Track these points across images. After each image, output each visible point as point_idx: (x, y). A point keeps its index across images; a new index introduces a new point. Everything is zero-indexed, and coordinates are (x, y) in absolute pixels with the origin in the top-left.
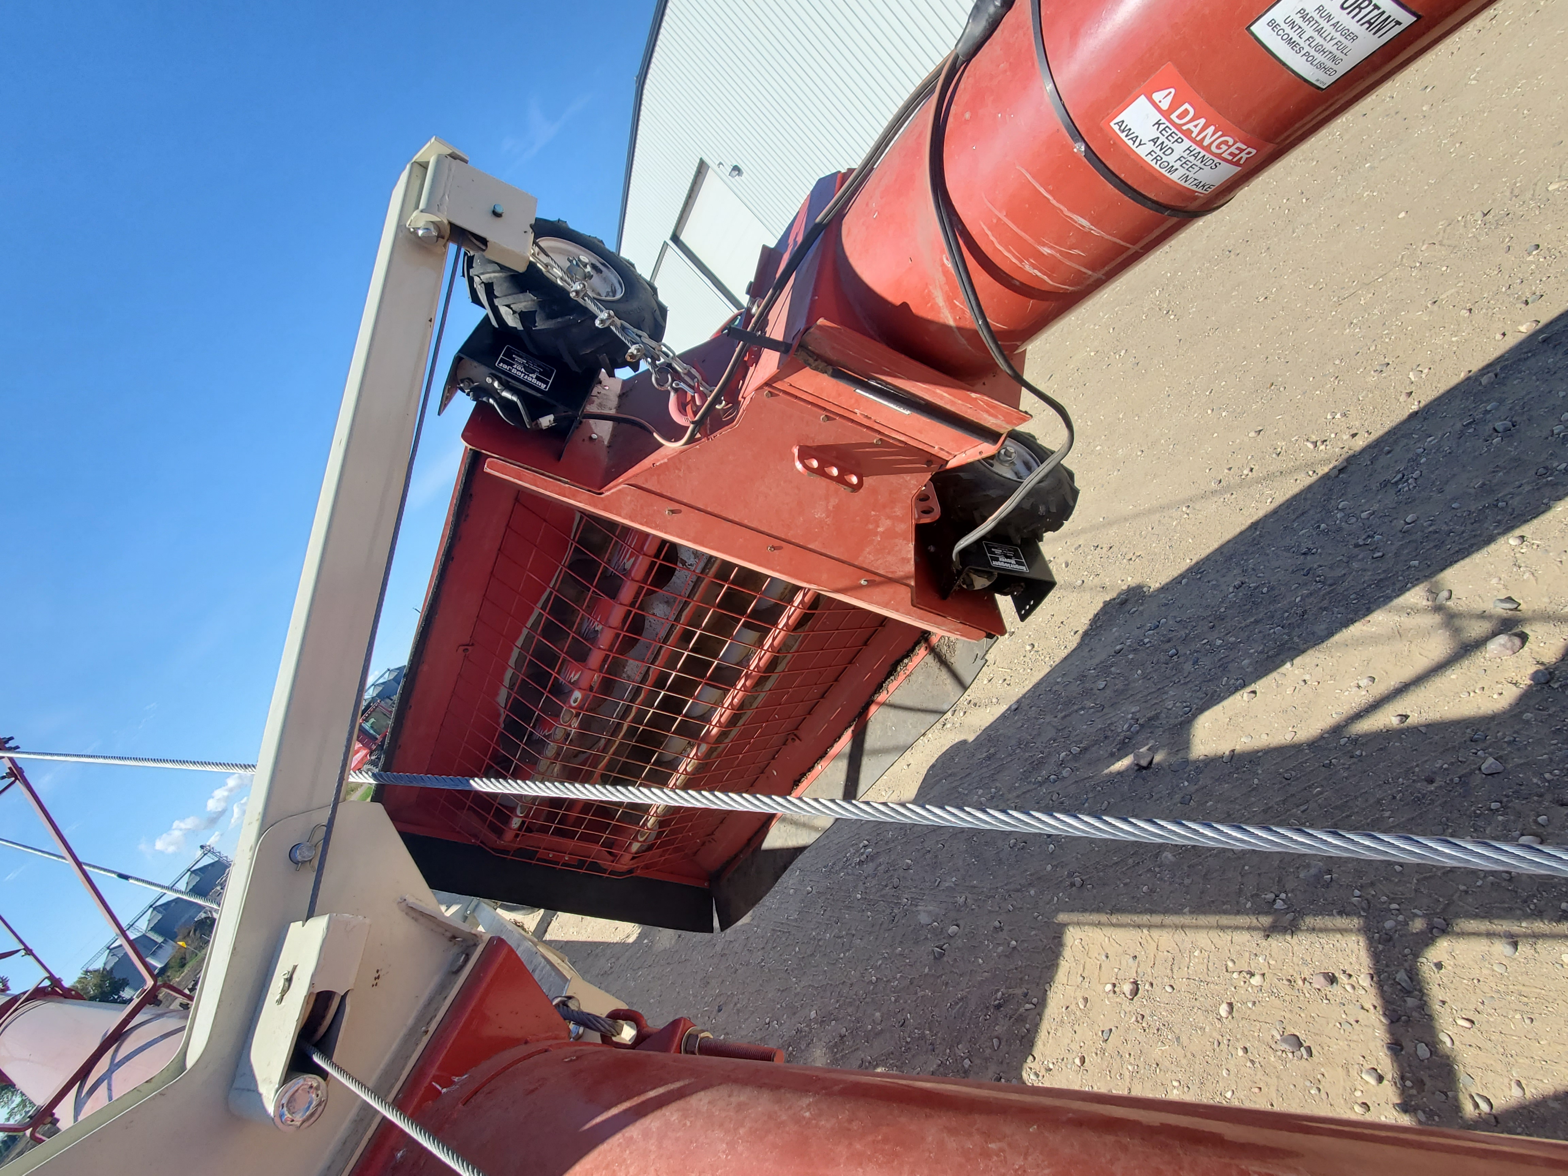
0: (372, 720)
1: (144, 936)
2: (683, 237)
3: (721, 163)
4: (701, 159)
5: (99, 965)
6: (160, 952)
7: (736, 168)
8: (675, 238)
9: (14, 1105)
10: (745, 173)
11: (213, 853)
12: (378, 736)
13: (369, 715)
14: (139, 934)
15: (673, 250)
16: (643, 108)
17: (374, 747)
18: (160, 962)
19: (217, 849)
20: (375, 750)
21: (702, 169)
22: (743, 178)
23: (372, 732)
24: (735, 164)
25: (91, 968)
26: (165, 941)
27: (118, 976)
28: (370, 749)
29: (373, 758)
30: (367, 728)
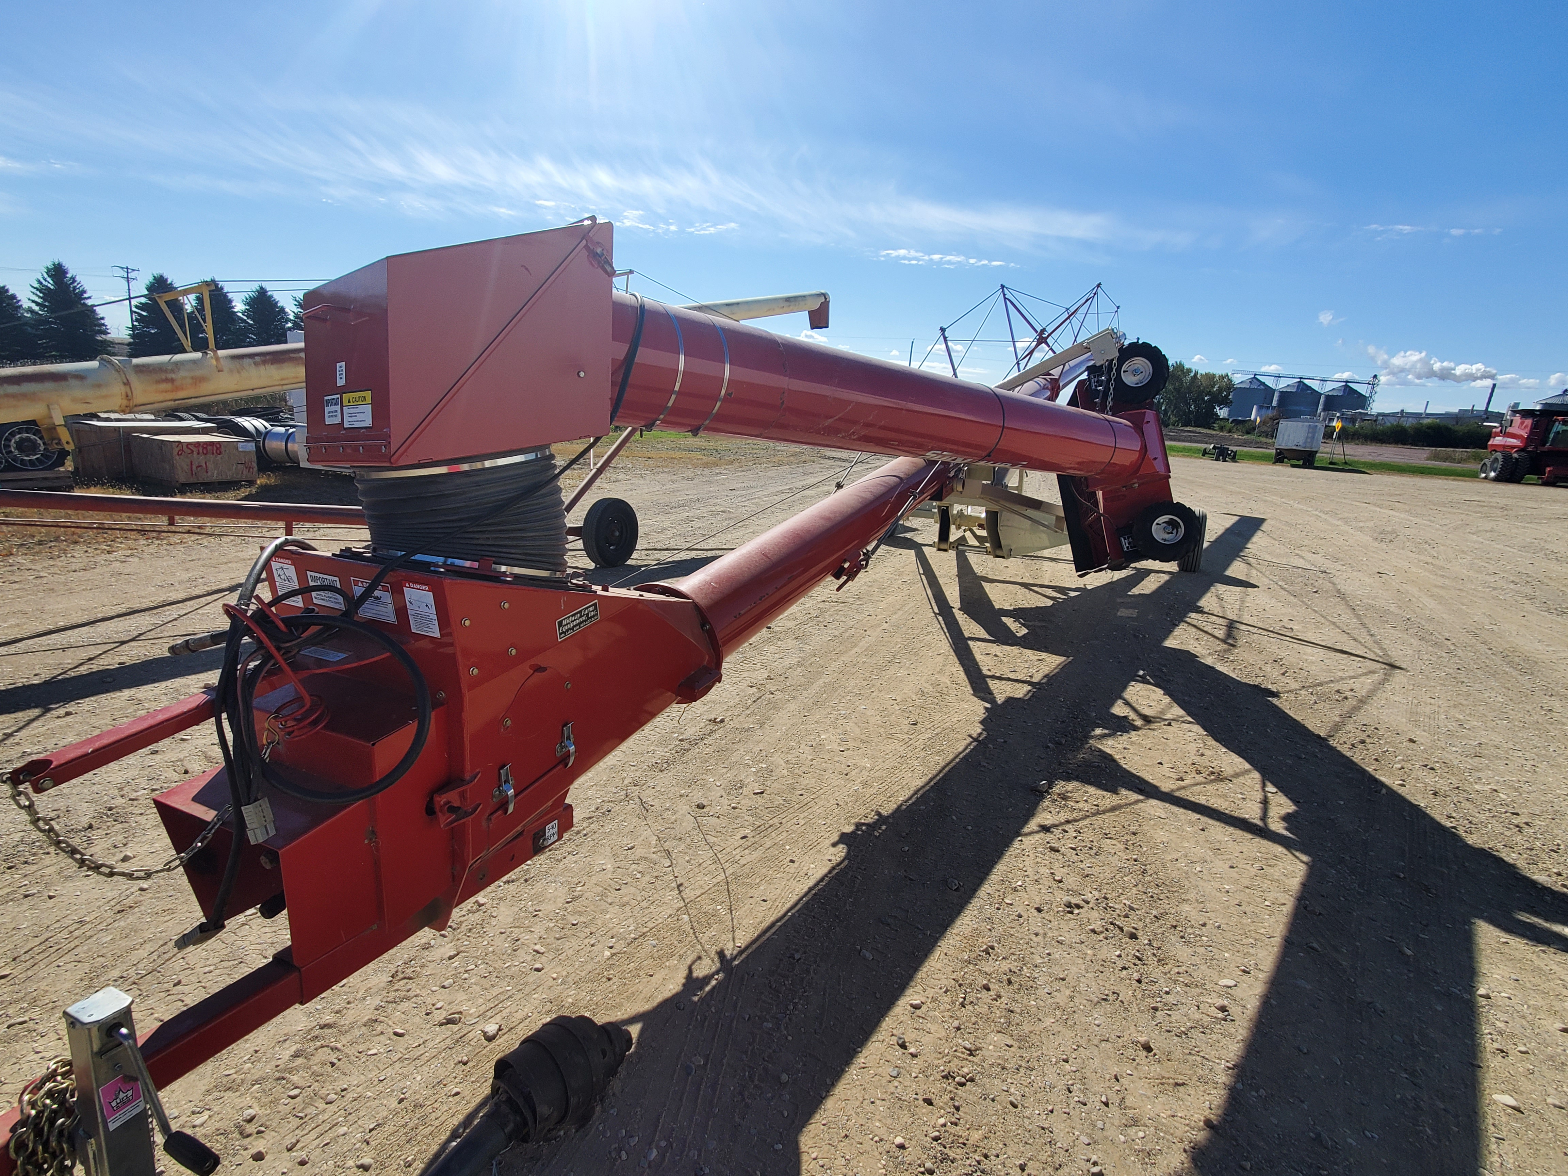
1: (1273, 391)
17: (1530, 449)
20: (1526, 452)
28: (1526, 447)
29: (1515, 455)
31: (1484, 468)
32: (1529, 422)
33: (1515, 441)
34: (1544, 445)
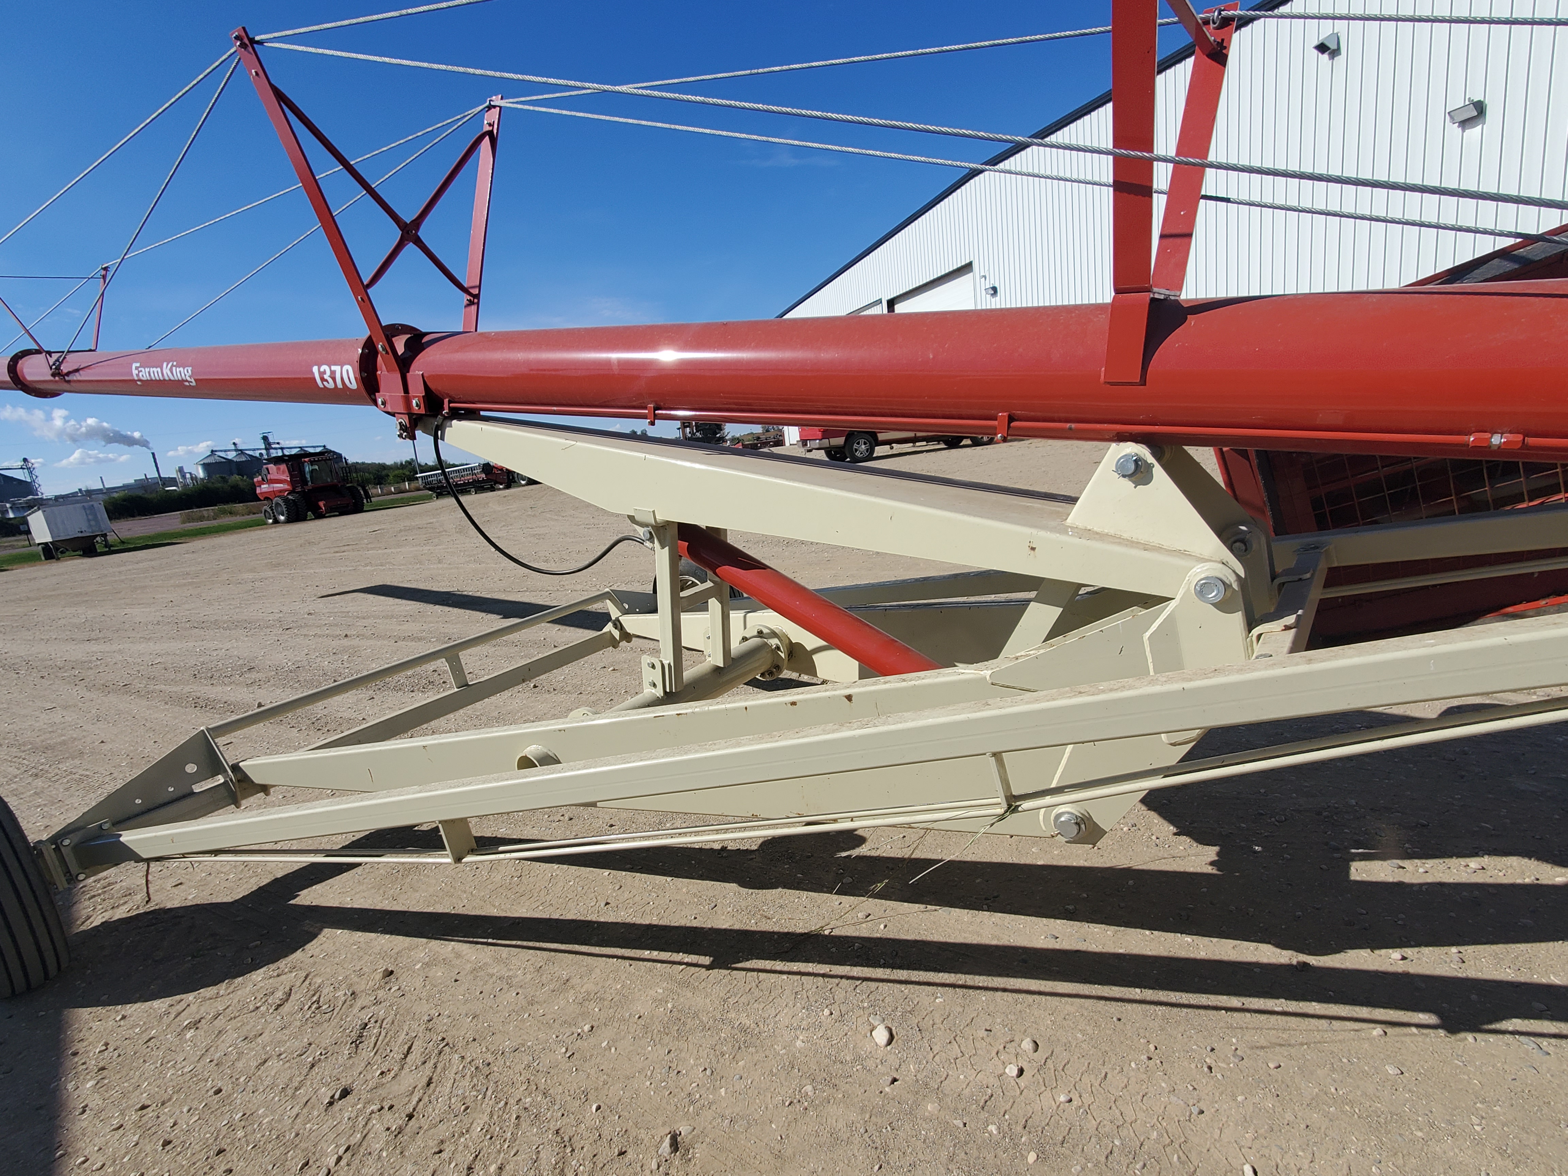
0: (317, 467)
3: (984, 276)
4: (971, 262)
7: (995, 289)
8: (892, 303)
10: (998, 298)
11: (31, 473)
12: (310, 483)
13: (319, 460)
15: (883, 310)
17: (299, 489)
20: (297, 493)
21: (967, 268)
22: (993, 300)
23: (308, 476)
24: (997, 285)
28: (294, 489)
29: (290, 497)
30: (307, 469)
31: (267, 515)
32: (283, 467)
33: (282, 485)
34: (307, 485)
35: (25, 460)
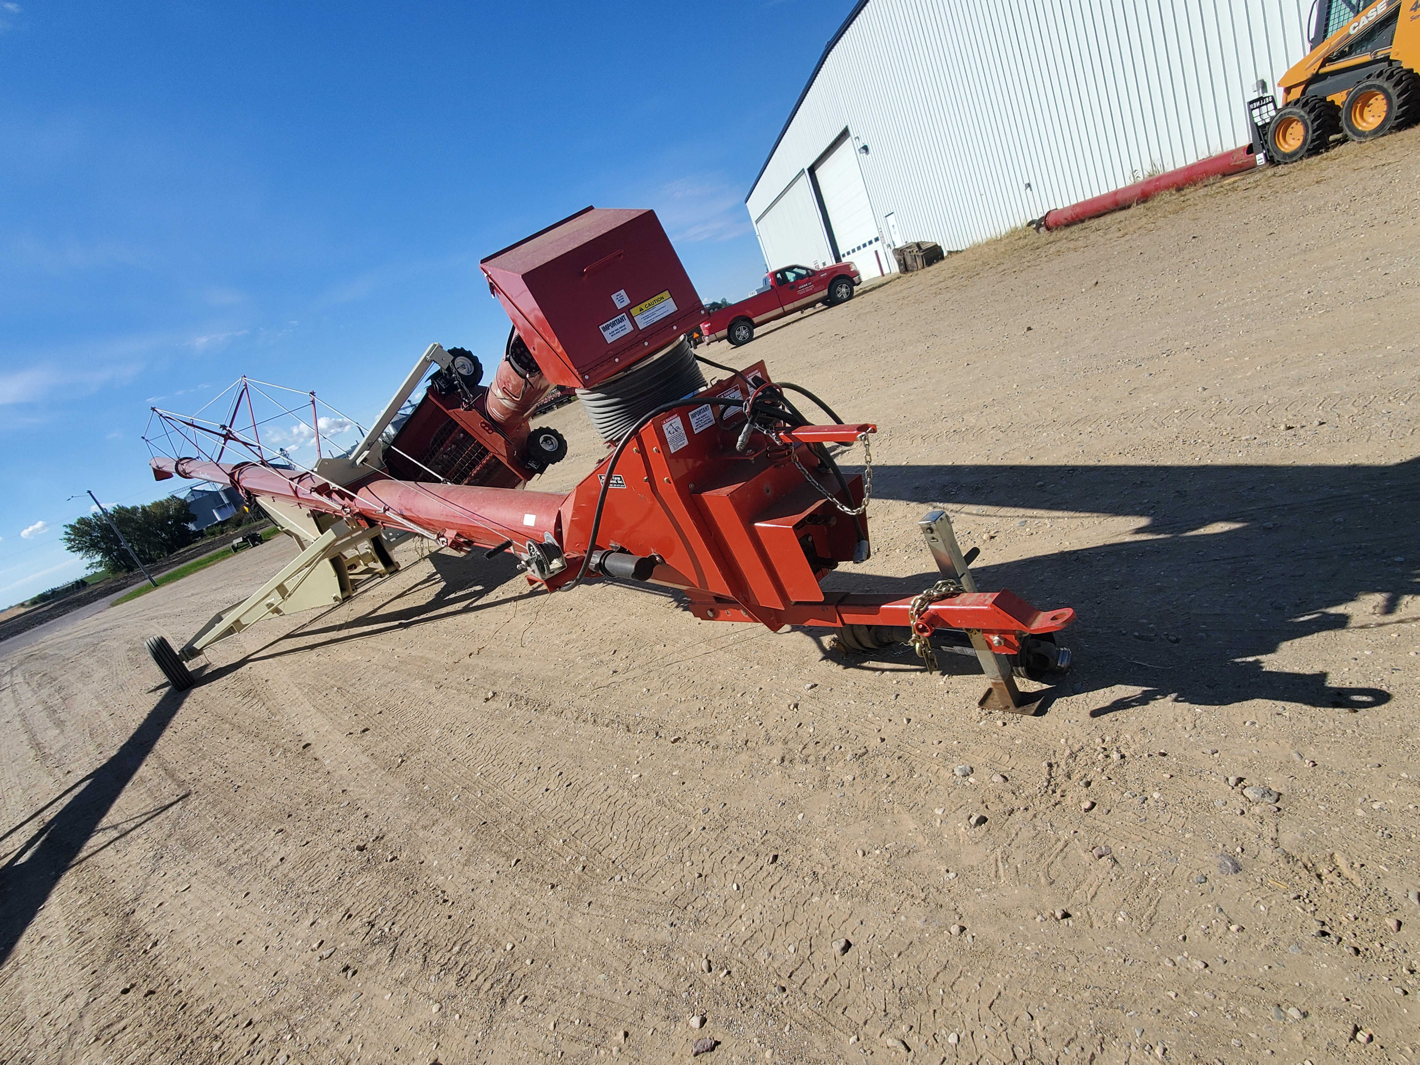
1: (217, 493)
2: (818, 172)
3: (858, 138)
4: (847, 127)
5: (182, 496)
6: (223, 509)
7: (865, 148)
8: (812, 170)
9: (94, 561)
10: (870, 155)
11: (288, 458)
14: (215, 490)
15: (806, 178)
16: (824, 66)
18: (221, 518)
19: (290, 457)
21: (845, 134)
22: (867, 157)
24: (866, 144)
25: (177, 495)
26: (229, 504)
27: (192, 511)
35: (281, 450)
